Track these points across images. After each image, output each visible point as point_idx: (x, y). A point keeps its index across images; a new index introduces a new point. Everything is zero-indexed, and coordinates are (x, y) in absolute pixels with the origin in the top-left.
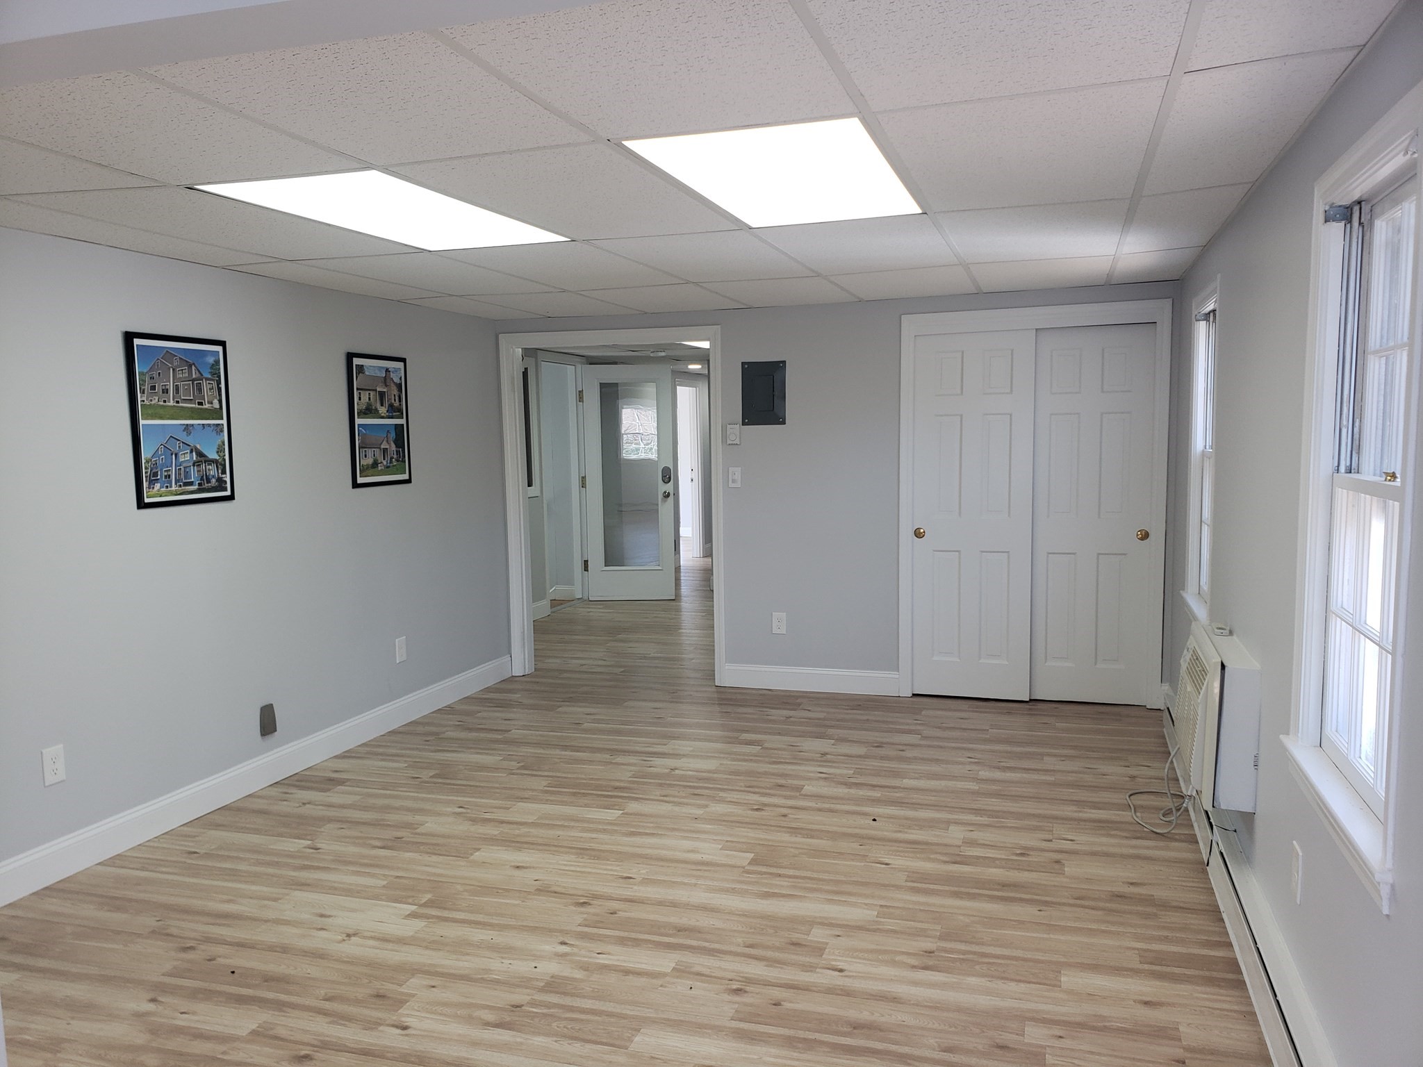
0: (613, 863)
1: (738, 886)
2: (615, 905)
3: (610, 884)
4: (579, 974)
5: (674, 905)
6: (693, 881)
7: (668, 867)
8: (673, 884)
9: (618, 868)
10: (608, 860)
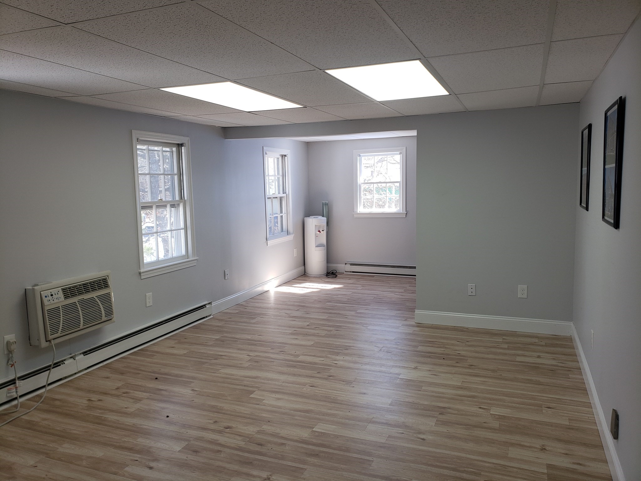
0: (318, 394)
1: (266, 381)
2: (318, 375)
3: (320, 384)
4: (329, 356)
5: (294, 375)
6: (283, 384)
7: (293, 391)
8: (293, 383)
9: (317, 391)
10: (321, 396)
